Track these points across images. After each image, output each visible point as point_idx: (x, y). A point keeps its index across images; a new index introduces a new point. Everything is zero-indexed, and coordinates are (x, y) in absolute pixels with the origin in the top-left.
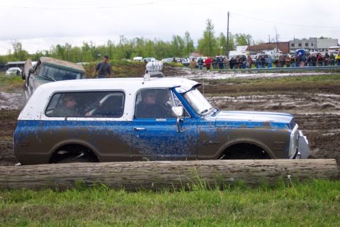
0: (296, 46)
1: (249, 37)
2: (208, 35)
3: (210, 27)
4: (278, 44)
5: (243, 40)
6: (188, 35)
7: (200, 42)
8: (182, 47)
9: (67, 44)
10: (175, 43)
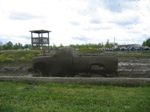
0: (129, 46)
1: (117, 43)
2: (108, 43)
3: (108, 41)
4: (125, 45)
5: (116, 44)
6: (102, 43)
7: (105, 44)
8: (101, 46)
9: (77, 44)
10: (99, 45)
